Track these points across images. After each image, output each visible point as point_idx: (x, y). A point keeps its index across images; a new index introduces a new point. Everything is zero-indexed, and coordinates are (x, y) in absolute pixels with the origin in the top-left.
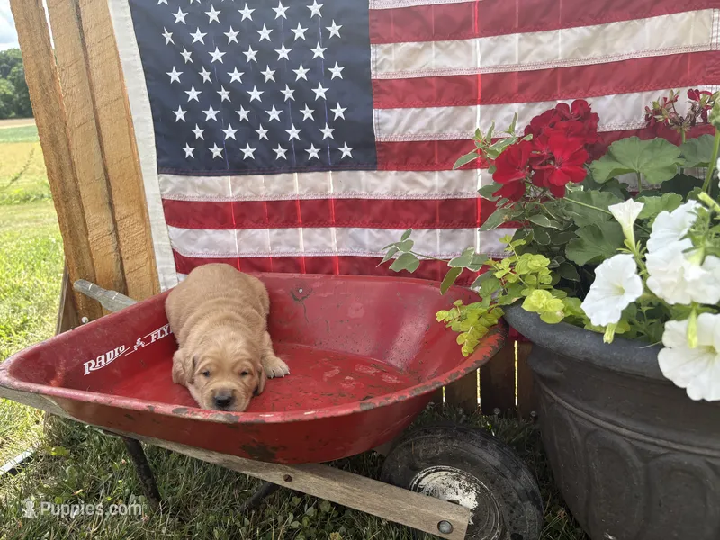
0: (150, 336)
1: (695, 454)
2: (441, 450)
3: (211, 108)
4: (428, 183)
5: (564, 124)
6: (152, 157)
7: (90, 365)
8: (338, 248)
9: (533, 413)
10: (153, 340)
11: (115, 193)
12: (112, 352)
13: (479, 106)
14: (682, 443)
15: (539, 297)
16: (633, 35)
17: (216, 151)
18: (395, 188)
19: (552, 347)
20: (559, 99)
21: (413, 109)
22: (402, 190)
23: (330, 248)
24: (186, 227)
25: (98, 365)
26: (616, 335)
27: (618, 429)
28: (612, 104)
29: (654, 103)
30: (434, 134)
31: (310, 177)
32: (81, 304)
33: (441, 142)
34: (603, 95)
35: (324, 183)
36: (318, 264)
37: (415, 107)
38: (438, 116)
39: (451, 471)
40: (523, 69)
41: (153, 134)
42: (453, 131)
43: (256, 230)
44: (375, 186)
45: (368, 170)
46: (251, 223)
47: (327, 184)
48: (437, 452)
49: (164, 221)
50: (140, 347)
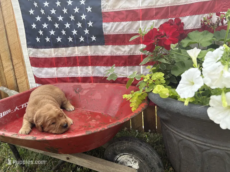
0: (22, 106)
1: (221, 149)
2: (124, 147)
3: (45, 24)
4: (123, 50)
6: (25, 42)
8: (92, 74)
10: (23, 107)
11: (13, 55)
12: (5, 112)
13: (141, 21)
14: (216, 145)
15: (159, 88)
17: (48, 39)
18: (112, 51)
19: (165, 108)
20: (170, 18)
21: (117, 22)
22: (114, 52)
23: (89, 74)
24: (38, 67)
26: (189, 103)
27: (191, 139)
28: (189, 19)
29: (204, 18)
30: (125, 31)
31: (81, 48)
33: (127, 34)
34: (186, 16)
35: (86, 50)
36: (85, 80)
37: (118, 22)
38: (127, 24)
39: (129, 155)
40: (156, 7)
41: (25, 34)
42: (132, 30)
43: (63, 68)
44: (104, 51)
45: (102, 45)
46: (61, 65)
47: (87, 50)
48: (123, 148)
49: (30, 65)
50: (17, 110)
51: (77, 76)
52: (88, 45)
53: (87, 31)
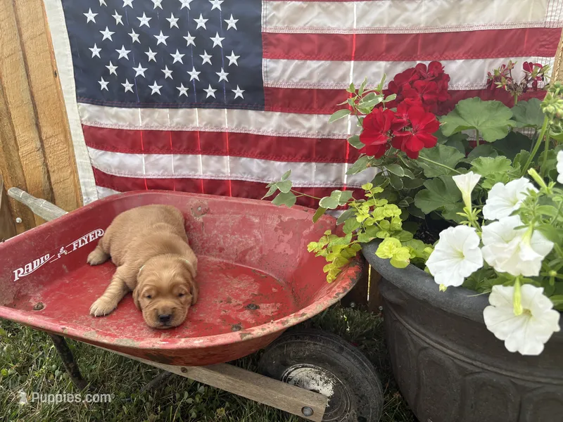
0: (72, 245)
1: (502, 375)
2: (307, 353)
3: (123, 48)
4: (307, 125)
5: (421, 83)
6: (72, 88)
7: (19, 272)
8: (231, 173)
9: (381, 308)
10: (75, 249)
11: (41, 116)
12: (38, 260)
13: (352, 62)
14: (492, 366)
15: (390, 247)
16: (483, 10)
17: (128, 86)
18: (279, 127)
20: (419, 60)
21: (296, 61)
22: (285, 129)
23: (223, 173)
24: (102, 150)
25: (26, 272)
27: (444, 349)
28: (461, 68)
29: (495, 71)
30: (314, 83)
31: (207, 113)
32: (15, 209)
33: (319, 90)
34: (455, 59)
35: (219, 119)
36: (214, 187)
37: (298, 59)
38: (319, 67)
39: (314, 368)
40: (391, 32)
41: (72, 68)
42: (329, 81)
43: (161, 156)
44: (262, 124)
45: (257, 110)
46: (156, 149)
47: (222, 120)
48: (304, 354)
49: (84, 143)
50: (63, 255)
51: (196, 177)
52: (224, 108)
53: (223, 75)
